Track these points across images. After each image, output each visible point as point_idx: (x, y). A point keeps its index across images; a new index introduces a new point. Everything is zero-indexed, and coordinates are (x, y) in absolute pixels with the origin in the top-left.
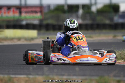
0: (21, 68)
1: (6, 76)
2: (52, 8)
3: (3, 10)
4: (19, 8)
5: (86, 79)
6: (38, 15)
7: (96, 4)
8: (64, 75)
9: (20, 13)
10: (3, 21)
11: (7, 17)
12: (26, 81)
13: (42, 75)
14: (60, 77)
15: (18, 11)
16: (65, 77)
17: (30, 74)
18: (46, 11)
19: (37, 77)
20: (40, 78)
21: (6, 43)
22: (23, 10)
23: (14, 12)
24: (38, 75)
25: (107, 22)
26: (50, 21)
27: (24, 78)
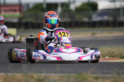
2: (31, 6)
5: (64, 76)
6: (18, 14)
7: (74, 2)
8: (42, 72)
12: (5, 78)
13: (21, 72)
14: (39, 74)
16: (43, 75)
17: (9, 72)
18: (25, 9)
19: (16, 74)
20: (19, 76)
24: (16, 72)
25: (86, 20)
26: (29, 20)
27: (3, 75)
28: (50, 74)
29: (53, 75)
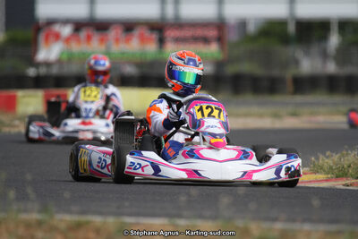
1: (111, 220)
2: (251, 28)
3: (113, 33)
4: (158, 29)
5: (339, 232)
6: (213, 49)
8: (275, 220)
9: (162, 42)
11: (123, 53)
13: (214, 218)
14: (265, 225)
15: (155, 36)
16: (279, 226)
17: (180, 216)
18: (233, 37)
20: (206, 226)
22: (170, 34)
23: (143, 39)
24: (201, 217)
26: (246, 67)
27: (164, 225)
28: (296, 226)
29: (307, 227)
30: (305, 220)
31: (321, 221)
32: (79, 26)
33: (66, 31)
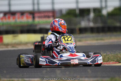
0: (35, 71)
1: (20, 79)
2: (64, 12)
3: (17, 16)
4: (32, 13)
6: (51, 20)
7: (106, 7)
8: (76, 77)
9: (34, 18)
10: (17, 26)
11: (21, 22)
15: (31, 16)
18: (58, 15)
21: (20, 48)
22: (36, 15)
23: (27, 17)
25: (118, 24)
28: (83, 79)
29: (86, 79)
30: (86, 77)
31: (91, 77)
32: (5, 14)
33: (1, 15)
